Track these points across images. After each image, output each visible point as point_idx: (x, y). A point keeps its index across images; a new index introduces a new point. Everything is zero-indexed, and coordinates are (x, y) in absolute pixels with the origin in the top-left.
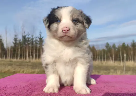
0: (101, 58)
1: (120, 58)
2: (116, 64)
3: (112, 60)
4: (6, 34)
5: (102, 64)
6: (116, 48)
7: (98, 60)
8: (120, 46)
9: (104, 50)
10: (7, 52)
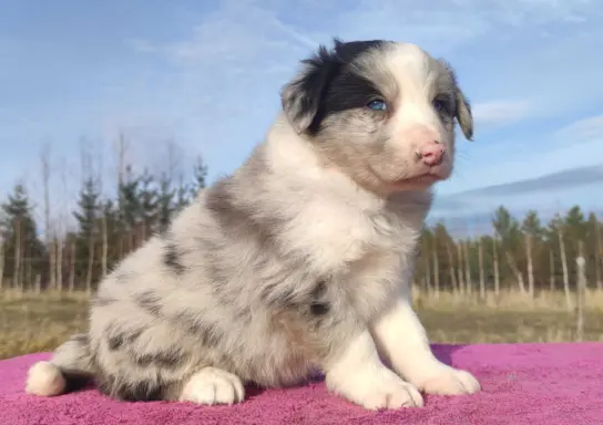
0: (475, 277)
1: (559, 274)
2: (545, 301)
3: (526, 283)
4: (46, 178)
5: (481, 302)
6: (542, 231)
7: (462, 284)
8: (559, 221)
9: (487, 241)
10: (48, 257)
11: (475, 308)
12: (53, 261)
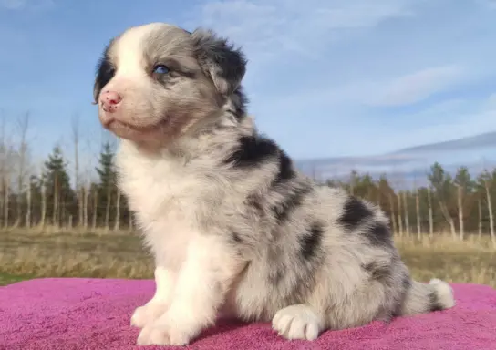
0: (413, 223)
1: (486, 220)
2: (474, 243)
3: (457, 228)
4: (76, 141)
5: (418, 242)
6: (472, 184)
7: (401, 228)
8: (487, 175)
9: (423, 192)
10: (77, 203)
11: (412, 248)
12: (81, 205)
